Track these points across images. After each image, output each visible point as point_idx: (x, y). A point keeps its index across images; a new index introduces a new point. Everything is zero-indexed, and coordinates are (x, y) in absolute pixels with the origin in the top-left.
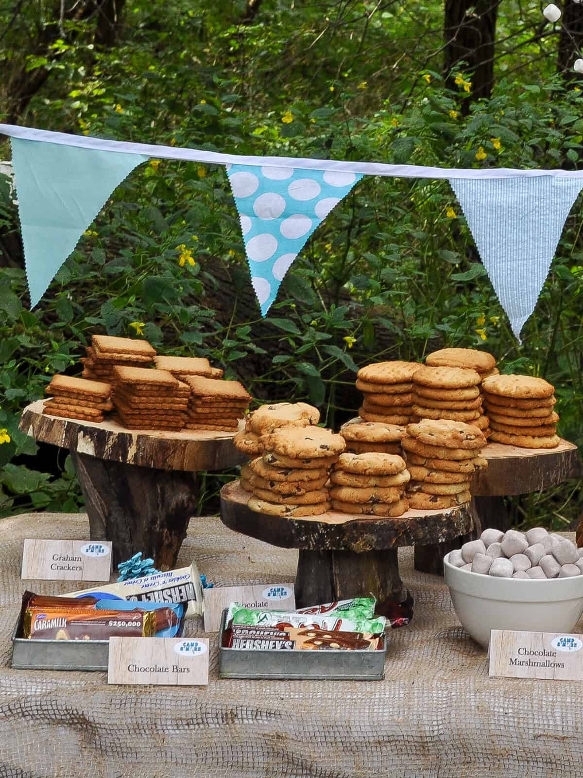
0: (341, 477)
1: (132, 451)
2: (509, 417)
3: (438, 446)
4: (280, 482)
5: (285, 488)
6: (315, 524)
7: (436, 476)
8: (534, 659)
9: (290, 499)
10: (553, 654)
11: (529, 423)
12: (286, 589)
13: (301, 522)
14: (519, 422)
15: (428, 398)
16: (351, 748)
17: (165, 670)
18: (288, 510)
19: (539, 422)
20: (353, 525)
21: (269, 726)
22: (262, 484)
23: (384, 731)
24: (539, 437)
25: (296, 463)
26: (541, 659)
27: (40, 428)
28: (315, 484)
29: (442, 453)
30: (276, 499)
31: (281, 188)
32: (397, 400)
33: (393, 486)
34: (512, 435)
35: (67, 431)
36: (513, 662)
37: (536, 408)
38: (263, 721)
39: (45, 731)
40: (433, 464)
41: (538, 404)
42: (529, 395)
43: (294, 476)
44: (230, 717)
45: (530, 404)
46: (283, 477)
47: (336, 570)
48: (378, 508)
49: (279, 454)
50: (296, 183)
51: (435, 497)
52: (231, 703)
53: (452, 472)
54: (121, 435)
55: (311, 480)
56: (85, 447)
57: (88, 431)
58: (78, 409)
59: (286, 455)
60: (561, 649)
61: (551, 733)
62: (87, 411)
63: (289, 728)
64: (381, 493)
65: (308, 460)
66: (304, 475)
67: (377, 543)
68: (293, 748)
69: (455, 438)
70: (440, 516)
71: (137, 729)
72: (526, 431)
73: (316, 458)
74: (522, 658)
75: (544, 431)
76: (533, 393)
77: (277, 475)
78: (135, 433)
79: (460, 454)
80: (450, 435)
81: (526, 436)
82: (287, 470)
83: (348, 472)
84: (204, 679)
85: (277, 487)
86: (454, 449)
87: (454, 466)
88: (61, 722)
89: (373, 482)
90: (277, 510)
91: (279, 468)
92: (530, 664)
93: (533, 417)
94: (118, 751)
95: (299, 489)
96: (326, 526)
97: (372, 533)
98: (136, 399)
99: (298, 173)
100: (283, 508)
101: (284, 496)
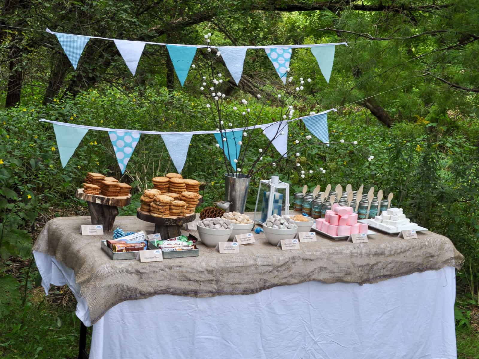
0: (173, 207)
1: (110, 202)
3: (191, 199)
4: (161, 209)
5: (162, 211)
7: (191, 206)
8: (229, 248)
10: (232, 247)
12: (159, 235)
15: (177, 186)
16: (198, 273)
17: (153, 258)
21: (180, 270)
22: (155, 209)
23: (205, 268)
25: (165, 204)
26: (230, 248)
27: (85, 197)
28: (167, 209)
29: (192, 200)
30: (159, 213)
31: (122, 138)
32: (164, 186)
33: (184, 209)
35: (93, 198)
36: (224, 250)
38: (178, 268)
39: (129, 275)
40: (189, 203)
43: (164, 208)
44: (170, 268)
47: (169, 229)
48: (181, 214)
49: (161, 202)
50: (126, 137)
52: (171, 265)
54: (108, 198)
56: (98, 201)
57: (99, 198)
58: (94, 192)
59: (164, 203)
60: (234, 245)
62: (96, 192)
63: (184, 269)
64: (181, 210)
65: (167, 203)
66: (166, 207)
68: (186, 274)
70: (191, 215)
71: (150, 273)
74: (226, 248)
77: (160, 208)
78: (111, 198)
82: (162, 206)
83: (174, 206)
84: (162, 260)
85: (160, 210)
88: (132, 273)
89: (181, 208)
90: (161, 216)
91: (160, 206)
92: (228, 250)
94: (146, 279)
95: (165, 211)
98: (110, 189)
99: (126, 134)
101: (162, 212)
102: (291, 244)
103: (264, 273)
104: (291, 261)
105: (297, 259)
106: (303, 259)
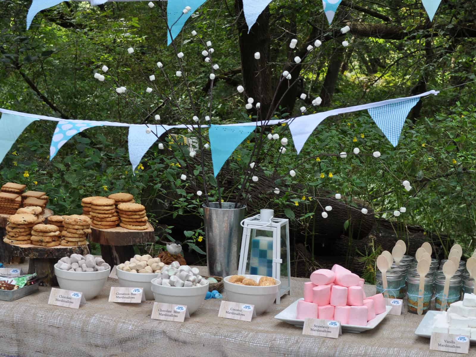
2: (124, 218)
3: (70, 224)
4: (10, 232)
5: (12, 234)
6: (18, 247)
7: (69, 234)
8: (64, 299)
9: (13, 238)
10: (70, 298)
11: (131, 220)
12: (18, 270)
13: (14, 246)
14: (127, 220)
15: (96, 210)
18: (12, 242)
19: (135, 220)
20: (30, 248)
24: (135, 226)
25: (15, 226)
26: (66, 300)
28: (22, 234)
30: (9, 238)
33: (48, 236)
34: (126, 224)
36: (57, 300)
37: (133, 215)
40: (68, 230)
41: (134, 213)
42: (129, 210)
43: (14, 230)
45: (130, 213)
46: (11, 230)
48: (42, 244)
51: (68, 242)
53: (73, 233)
55: (21, 232)
60: (74, 297)
61: (54, 325)
64: (43, 238)
66: (17, 230)
67: (39, 256)
69: (75, 221)
70: (67, 249)
72: (130, 223)
73: (22, 224)
74: (60, 299)
75: (138, 224)
76: (131, 209)
79: (76, 227)
80: (73, 220)
81: (130, 225)
82: (13, 228)
85: (10, 234)
86: (73, 225)
87: (74, 231)
89: (41, 234)
92: (62, 301)
93: (132, 218)
95: (15, 235)
96: (22, 248)
97: (36, 252)
100: (10, 241)
102: (170, 312)
103: (97, 346)
104: (147, 337)
105: (158, 337)
106: (170, 338)
